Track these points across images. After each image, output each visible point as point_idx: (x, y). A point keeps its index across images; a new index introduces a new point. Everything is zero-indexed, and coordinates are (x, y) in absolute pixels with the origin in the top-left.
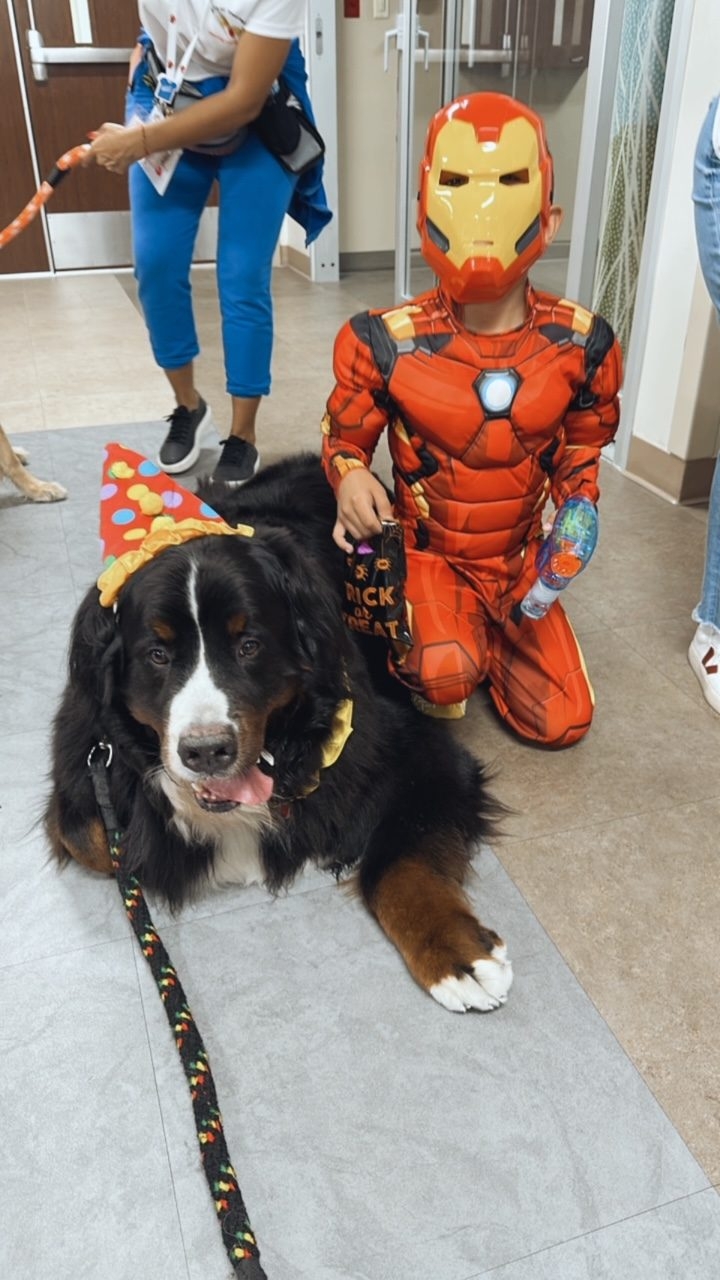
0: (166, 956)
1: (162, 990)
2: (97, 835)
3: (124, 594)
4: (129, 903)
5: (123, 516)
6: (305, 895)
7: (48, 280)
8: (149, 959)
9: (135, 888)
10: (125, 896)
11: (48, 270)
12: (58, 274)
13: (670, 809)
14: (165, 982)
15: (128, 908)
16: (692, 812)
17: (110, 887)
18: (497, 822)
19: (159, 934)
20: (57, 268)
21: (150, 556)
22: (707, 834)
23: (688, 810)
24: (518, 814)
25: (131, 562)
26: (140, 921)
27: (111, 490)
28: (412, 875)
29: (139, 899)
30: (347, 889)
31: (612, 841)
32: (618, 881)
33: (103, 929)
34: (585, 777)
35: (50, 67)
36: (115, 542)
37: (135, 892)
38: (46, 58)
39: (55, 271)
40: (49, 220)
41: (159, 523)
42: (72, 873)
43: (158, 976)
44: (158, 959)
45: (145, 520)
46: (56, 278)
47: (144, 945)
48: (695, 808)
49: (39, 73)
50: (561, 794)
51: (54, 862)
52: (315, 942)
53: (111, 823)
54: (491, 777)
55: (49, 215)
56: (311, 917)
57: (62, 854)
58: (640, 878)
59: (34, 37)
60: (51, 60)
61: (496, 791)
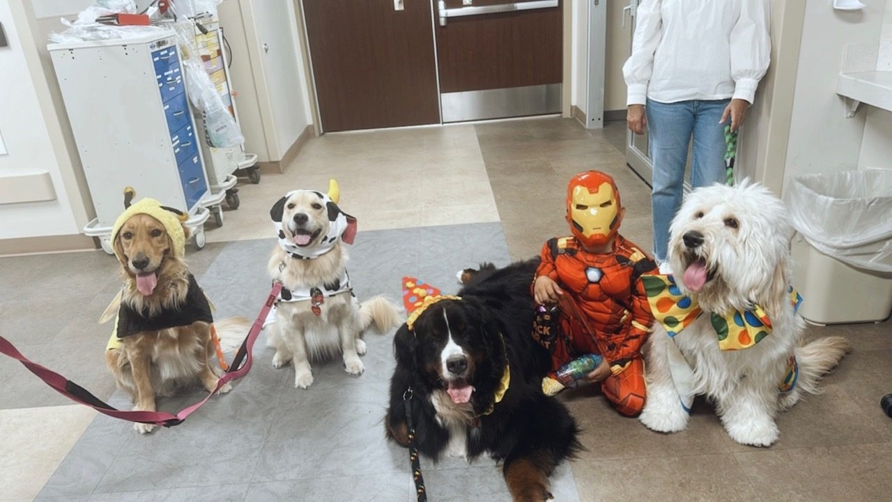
0: (423, 482)
1: (418, 493)
2: (404, 430)
3: (415, 324)
4: (412, 458)
5: (413, 299)
6: (481, 468)
7: (438, 128)
8: (416, 482)
9: (415, 452)
10: (412, 455)
11: (439, 123)
12: (444, 125)
13: (664, 458)
14: (420, 491)
15: (412, 460)
16: (675, 461)
17: (407, 451)
18: (577, 452)
19: (422, 473)
20: (444, 121)
21: (425, 308)
22: (677, 472)
23: (673, 460)
24: (587, 450)
25: (419, 312)
26: (415, 466)
27: (406, 292)
28: (523, 466)
29: (417, 458)
30: (499, 468)
31: (628, 468)
32: (623, 485)
33: (400, 467)
34: (628, 437)
35: (449, 19)
36: (410, 308)
37: (415, 454)
38: (446, 14)
39: (443, 123)
40: (442, 97)
41: (426, 298)
42: (393, 443)
43: (418, 488)
44: (419, 482)
45: (421, 299)
46: (443, 127)
47: (415, 476)
48: (677, 459)
49: (442, 22)
50: (613, 443)
51: (387, 439)
52: (480, 487)
53: (410, 424)
54: (580, 431)
55: (442, 94)
56: (481, 477)
57: (391, 435)
58: (634, 486)
59: (441, 4)
60: (449, 15)
61: (581, 438)
